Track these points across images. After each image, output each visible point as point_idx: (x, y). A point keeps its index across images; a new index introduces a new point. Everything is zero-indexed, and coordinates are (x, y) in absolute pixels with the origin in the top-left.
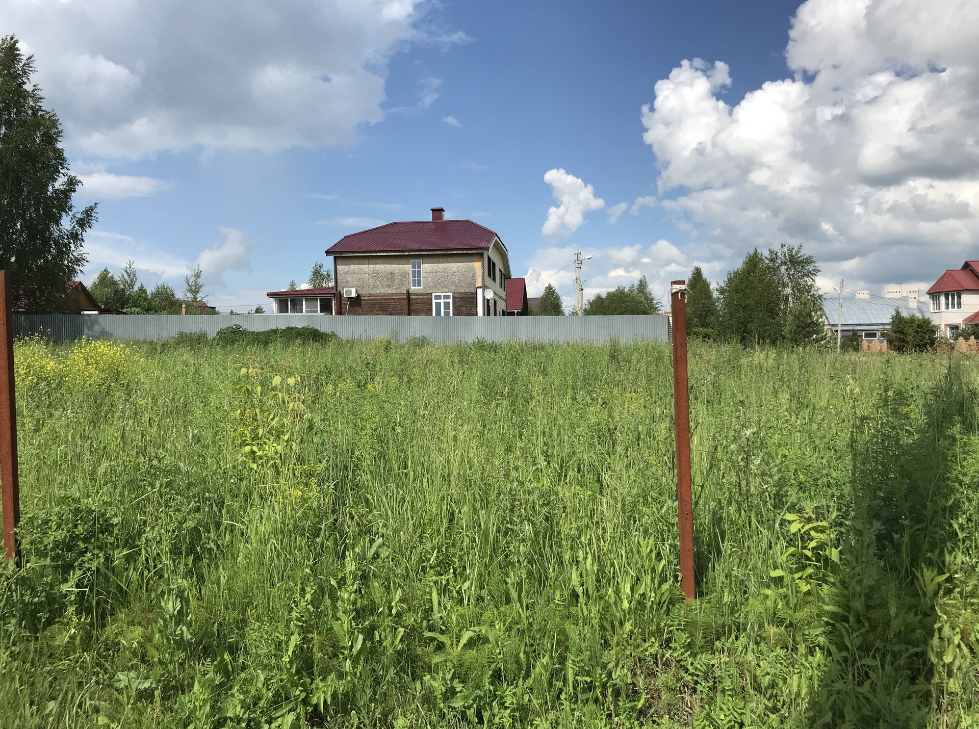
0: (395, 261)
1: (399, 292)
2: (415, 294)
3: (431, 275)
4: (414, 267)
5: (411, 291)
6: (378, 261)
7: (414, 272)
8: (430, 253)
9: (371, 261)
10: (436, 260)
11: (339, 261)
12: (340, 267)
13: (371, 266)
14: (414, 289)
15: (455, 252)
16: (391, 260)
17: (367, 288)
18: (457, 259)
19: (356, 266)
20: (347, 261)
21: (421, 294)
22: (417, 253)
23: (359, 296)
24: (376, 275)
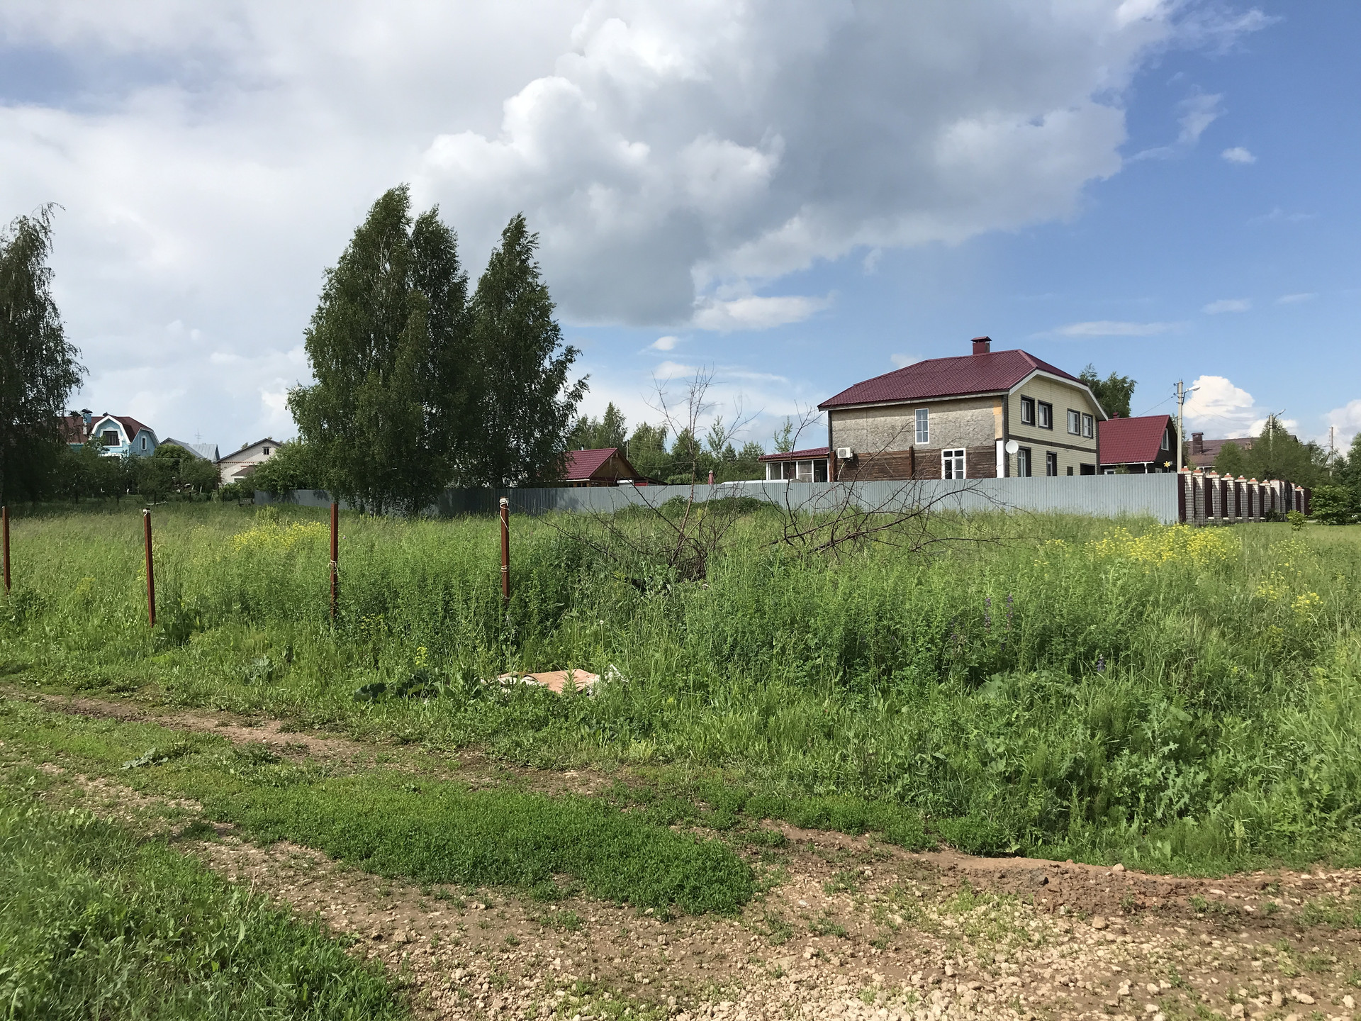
0: (898, 412)
1: (901, 449)
2: (920, 451)
3: (940, 426)
4: (919, 418)
5: (916, 448)
6: (877, 413)
7: (919, 424)
8: (936, 399)
9: (871, 414)
10: (946, 407)
11: (834, 417)
12: (837, 424)
13: (870, 420)
14: (918, 445)
15: (967, 397)
16: (892, 411)
17: (865, 447)
18: (971, 404)
19: (853, 421)
20: (843, 416)
21: (928, 451)
22: (921, 401)
23: (855, 456)
24: (875, 430)
